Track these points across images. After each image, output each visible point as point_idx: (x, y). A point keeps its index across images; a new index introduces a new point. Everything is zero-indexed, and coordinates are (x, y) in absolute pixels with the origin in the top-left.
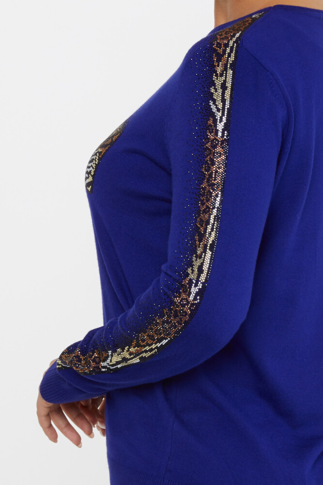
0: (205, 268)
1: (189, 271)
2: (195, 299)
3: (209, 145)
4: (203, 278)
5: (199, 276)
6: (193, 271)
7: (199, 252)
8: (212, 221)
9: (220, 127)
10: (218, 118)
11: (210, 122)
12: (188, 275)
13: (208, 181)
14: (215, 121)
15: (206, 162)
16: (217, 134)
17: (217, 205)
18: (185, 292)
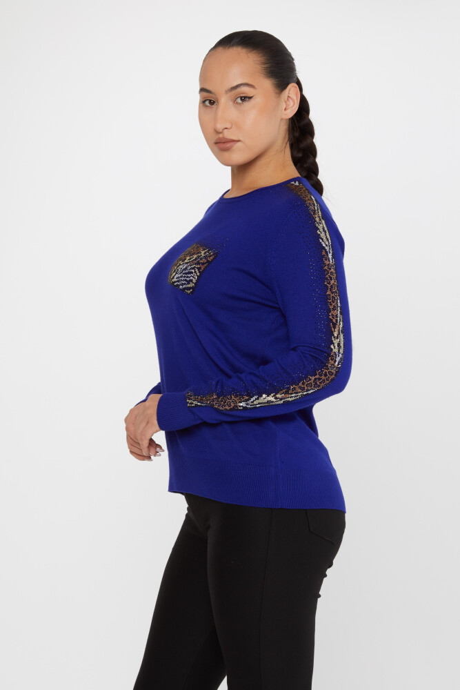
0: (342, 345)
1: (332, 347)
2: (338, 365)
3: (326, 268)
4: (341, 351)
5: (339, 351)
6: (335, 347)
7: (336, 335)
8: (339, 315)
9: (330, 256)
10: (328, 250)
11: (324, 253)
12: (332, 349)
13: (331, 290)
14: (326, 252)
15: (327, 279)
16: (329, 261)
17: (339, 305)
18: (332, 360)
